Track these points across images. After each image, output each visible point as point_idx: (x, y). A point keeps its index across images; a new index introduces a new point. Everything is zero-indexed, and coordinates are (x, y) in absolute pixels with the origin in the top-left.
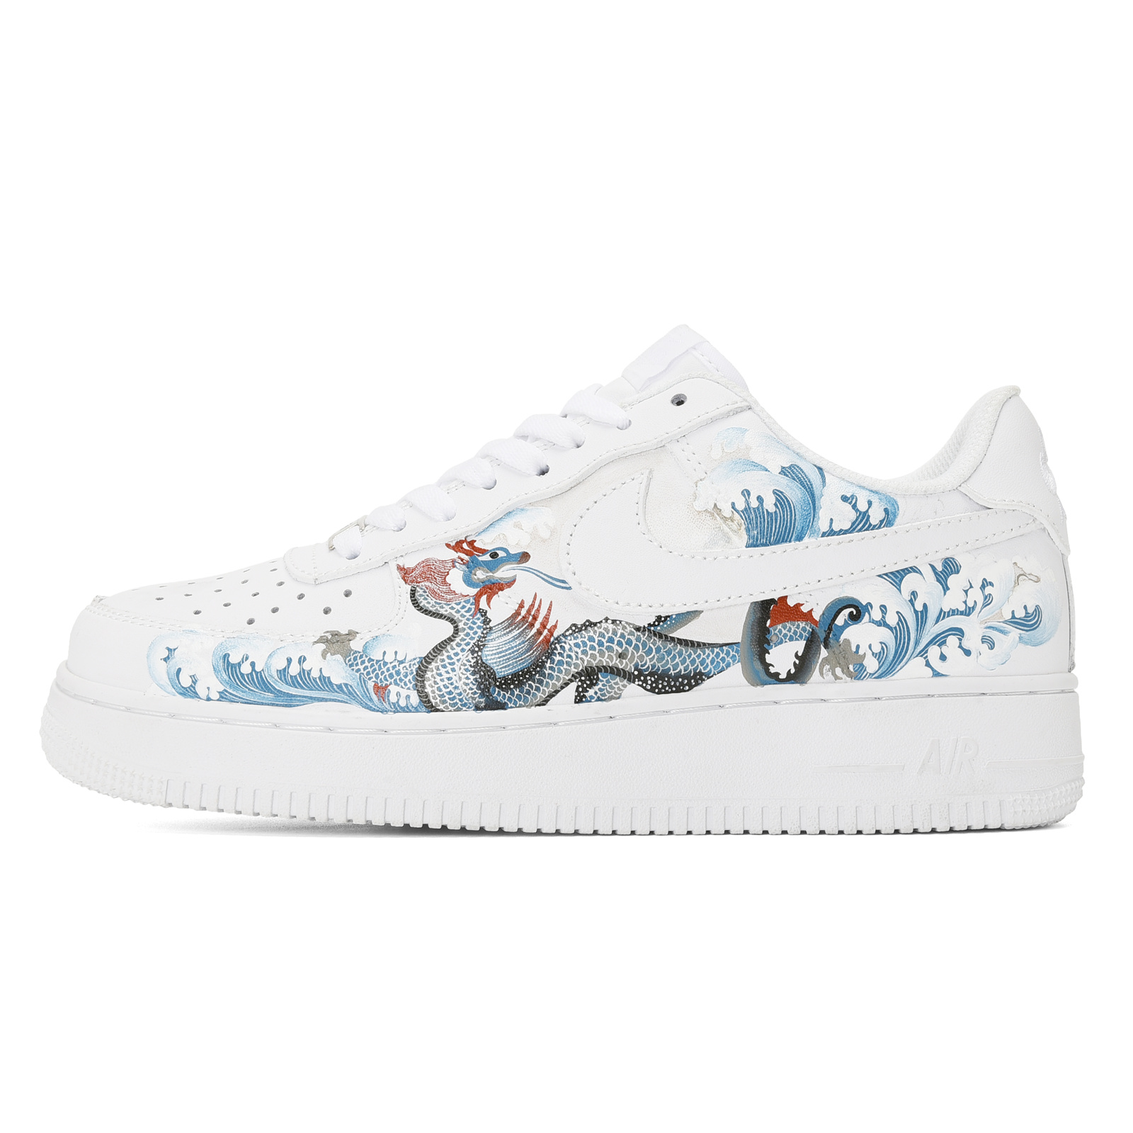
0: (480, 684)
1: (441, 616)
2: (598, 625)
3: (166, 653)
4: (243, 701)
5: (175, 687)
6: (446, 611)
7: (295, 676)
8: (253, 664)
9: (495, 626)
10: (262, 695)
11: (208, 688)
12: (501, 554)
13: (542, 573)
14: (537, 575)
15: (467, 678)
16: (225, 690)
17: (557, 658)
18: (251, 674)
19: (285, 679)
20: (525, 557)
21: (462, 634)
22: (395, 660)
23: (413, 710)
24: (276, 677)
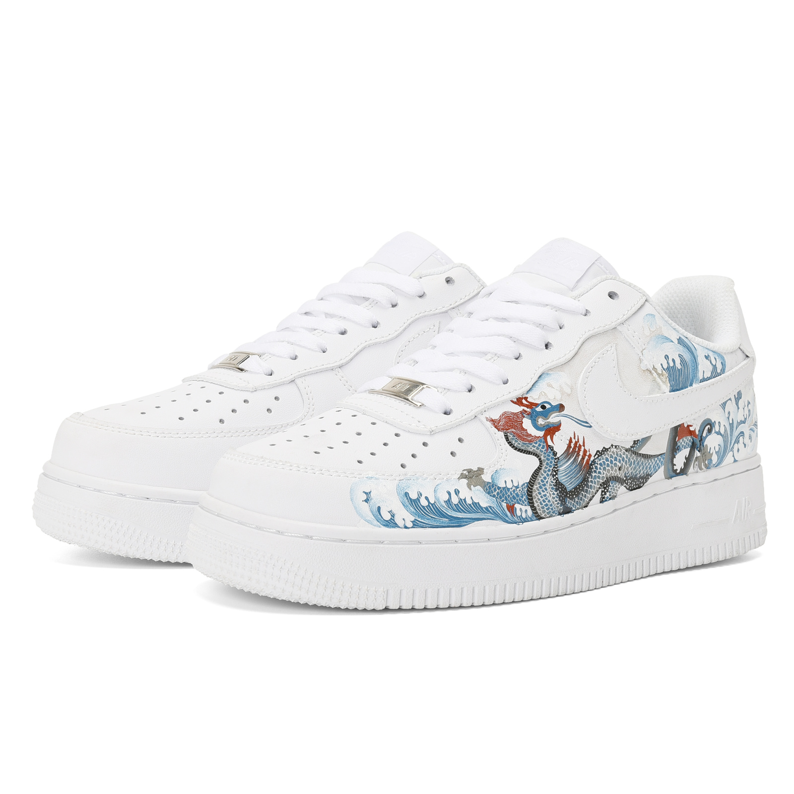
0: (560, 497)
1: (529, 453)
2: (609, 450)
3: (365, 497)
4: (430, 526)
5: (379, 521)
6: (531, 449)
7: (457, 504)
8: (427, 498)
9: (560, 457)
10: (441, 521)
11: (404, 519)
12: (548, 406)
13: (574, 417)
14: (571, 419)
15: (554, 494)
16: (415, 519)
17: (594, 474)
18: (429, 505)
19: (452, 507)
20: (561, 407)
21: (544, 464)
22: (513, 486)
23: (529, 519)
24: (446, 506)
